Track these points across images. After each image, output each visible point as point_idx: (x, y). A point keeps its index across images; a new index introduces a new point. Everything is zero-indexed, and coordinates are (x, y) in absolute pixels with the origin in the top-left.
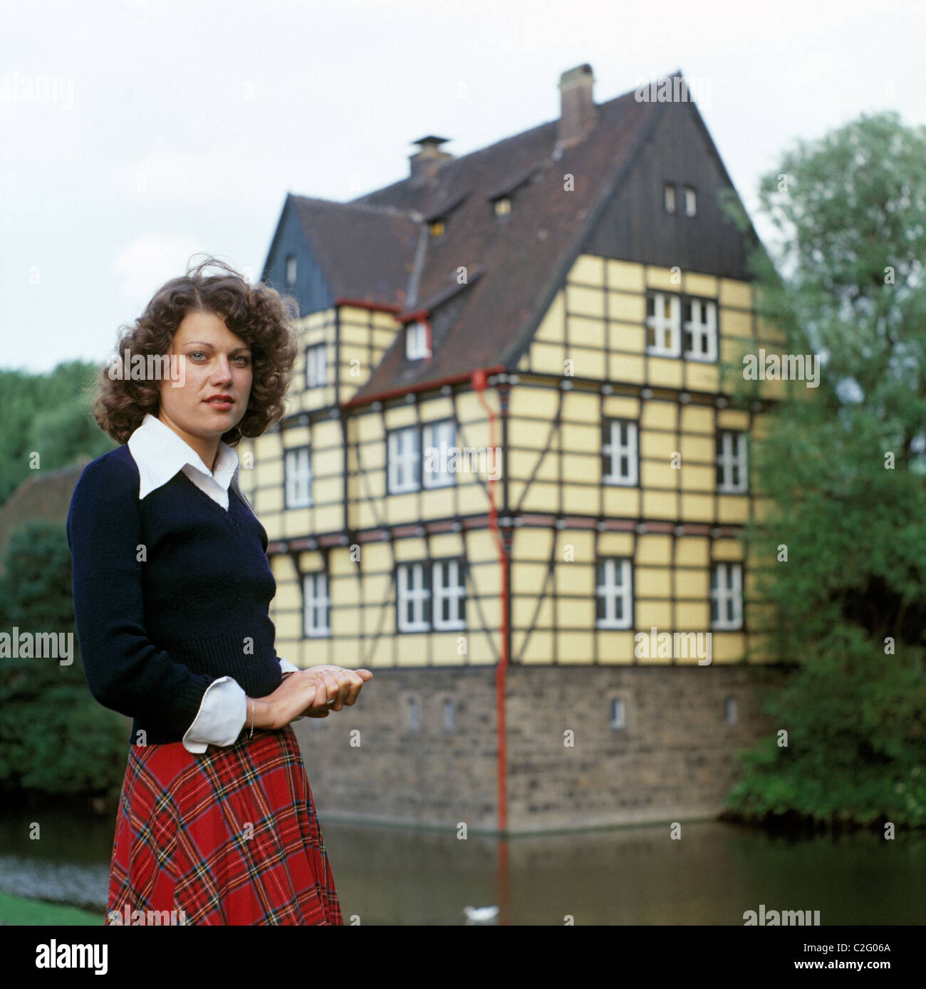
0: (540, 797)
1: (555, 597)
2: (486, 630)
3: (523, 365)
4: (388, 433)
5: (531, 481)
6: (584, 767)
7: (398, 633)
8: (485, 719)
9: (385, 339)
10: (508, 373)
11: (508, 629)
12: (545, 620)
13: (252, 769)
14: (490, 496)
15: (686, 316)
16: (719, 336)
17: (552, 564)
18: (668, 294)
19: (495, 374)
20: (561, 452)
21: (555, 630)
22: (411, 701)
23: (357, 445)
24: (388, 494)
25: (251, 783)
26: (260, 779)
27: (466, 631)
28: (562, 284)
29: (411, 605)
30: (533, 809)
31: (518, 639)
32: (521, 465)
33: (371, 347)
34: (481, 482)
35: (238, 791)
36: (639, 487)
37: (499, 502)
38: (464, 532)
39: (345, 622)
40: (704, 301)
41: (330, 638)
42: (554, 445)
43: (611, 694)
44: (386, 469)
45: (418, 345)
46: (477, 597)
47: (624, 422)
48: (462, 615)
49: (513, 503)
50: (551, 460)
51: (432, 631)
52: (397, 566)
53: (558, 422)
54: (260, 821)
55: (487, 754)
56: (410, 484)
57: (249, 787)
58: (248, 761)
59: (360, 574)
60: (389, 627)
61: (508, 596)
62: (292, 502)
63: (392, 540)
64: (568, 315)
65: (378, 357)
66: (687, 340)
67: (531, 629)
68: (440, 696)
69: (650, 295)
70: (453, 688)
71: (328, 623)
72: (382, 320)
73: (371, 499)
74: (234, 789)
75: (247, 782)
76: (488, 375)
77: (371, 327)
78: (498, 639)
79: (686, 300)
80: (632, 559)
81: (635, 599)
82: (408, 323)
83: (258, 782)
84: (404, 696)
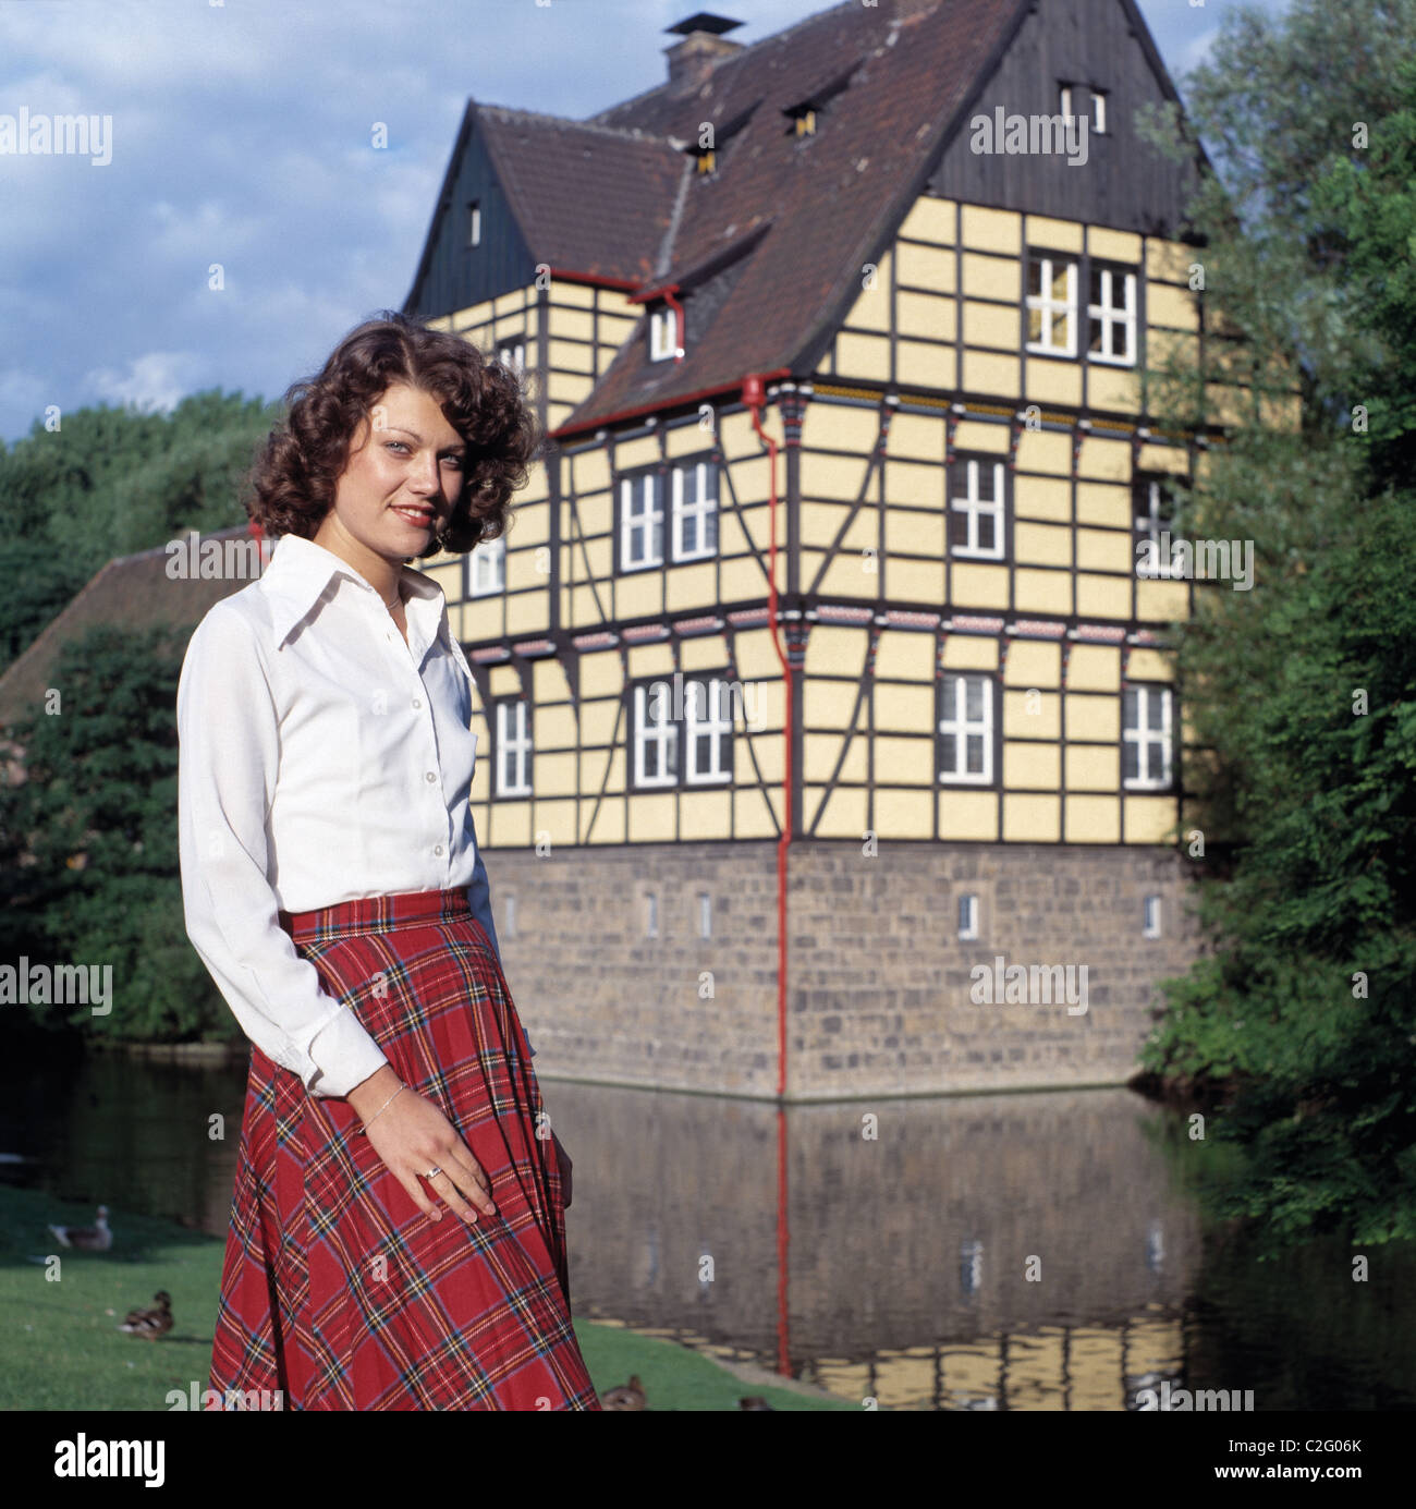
0: (842, 1046)
1: (872, 734)
2: (762, 786)
3: (824, 368)
4: (618, 476)
5: (835, 550)
6: (913, 999)
7: (632, 791)
8: (758, 922)
9: (618, 332)
10: (798, 381)
11: (794, 782)
12: (854, 770)
13: (417, 1010)
14: (769, 575)
15: (1091, 294)
16: (1143, 325)
17: (867, 682)
18: (1060, 259)
19: (779, 381)
20: (882, 507)
21: (871, 785)
22: (650, 895)
23: (574, 498)
24: (618, 573)
25: (414, 1029)
26: (427, 1024)
27: (731, 787)
28: (889, 240)
29: (651, 746)
30: (830, 1063)
31: (811, 798)
32: (818, 525)
33: (596, 345)
34: (755, 553)
35: (395, 1040)
36: (1009, 562)
37: (782, 585)
38: (729, 633)
39: (554, 775)
40: (1119, 269)
41: (531, 799)
42: (872, 495)
43: (959, 888)
44: (615, 534)
45: (666, 340)
46: (749, 736)
47: (987, 460)
48: (728, 763)
49: (805, 586)
50: (868, 518)
51: (682, 788)
52: (631, 684)
53: (878, 458)
54: (423, 1082)
55: (760, 977)
56: (651, 558)
57: (411, 1036)
58: (412, 999)
59: (577, 701)
60: (617, 783)
61: (795, 733)
62: (475, 589)
63: (623, 647)
64: (896, 288)
65: (606, 358)
66: (1090, 332)
67: (833, 784)
68: (691, 888)
69: (1032, 258)
70: (711, 876)
71: (530, 778)
72: (612, 301)
73: (592, 582)
74: (390, 1038)
75: (410, 1027)
76: (766, 384)
77: (596, 312)
78: (778, 797)
79: (1092, 268)
80: (996, 676)
81: (1000, 739)
82: (655, 305)
83: (423, 1028)
84: (640, 886)
